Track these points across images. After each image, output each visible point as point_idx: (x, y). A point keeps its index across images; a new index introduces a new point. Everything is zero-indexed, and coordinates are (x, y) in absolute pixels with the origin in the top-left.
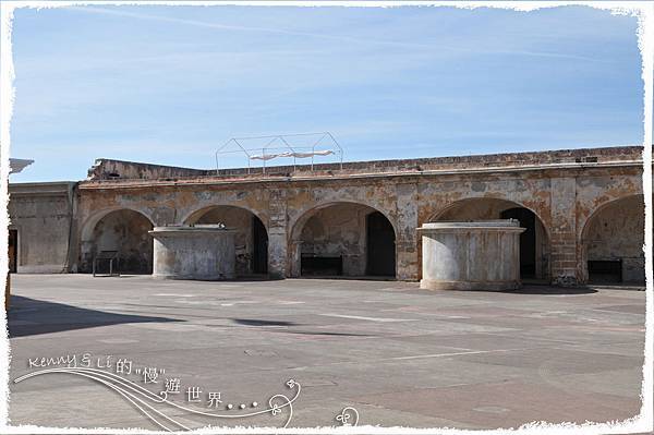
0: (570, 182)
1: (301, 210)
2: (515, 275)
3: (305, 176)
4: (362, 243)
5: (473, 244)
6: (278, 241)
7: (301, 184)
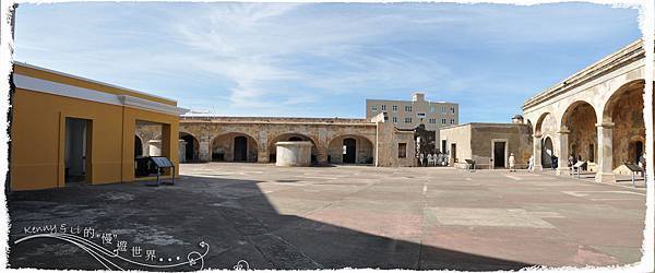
0: (325, 129)
1: (215, 135)
2: (309, 159)
3: (218, 121)
4: (233, 148)
5: (301, 149)
6: (204, 148)
7: (216, 124)
